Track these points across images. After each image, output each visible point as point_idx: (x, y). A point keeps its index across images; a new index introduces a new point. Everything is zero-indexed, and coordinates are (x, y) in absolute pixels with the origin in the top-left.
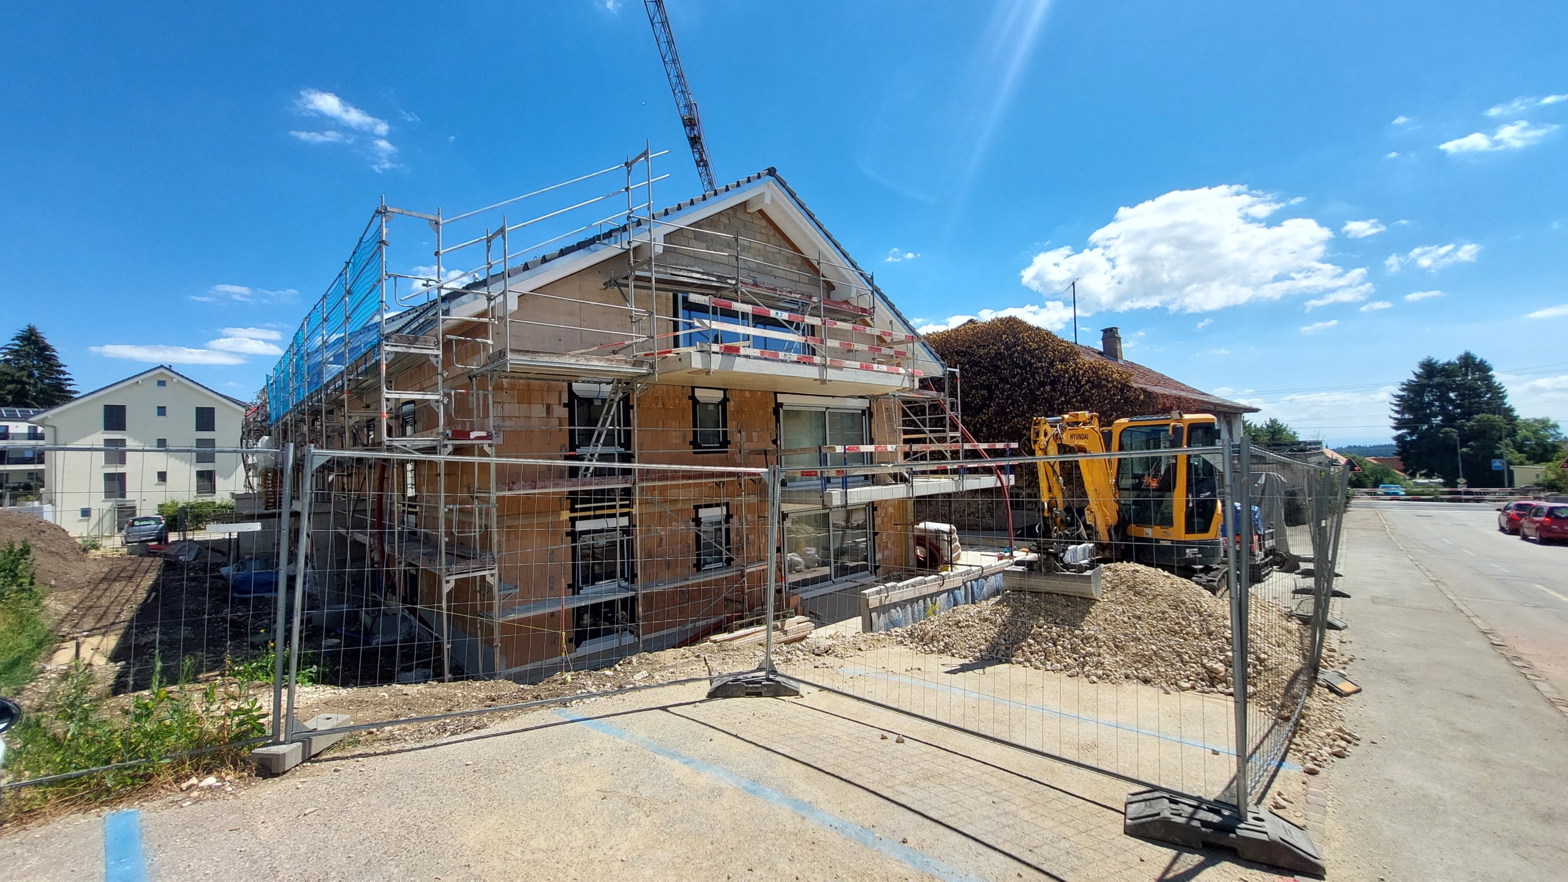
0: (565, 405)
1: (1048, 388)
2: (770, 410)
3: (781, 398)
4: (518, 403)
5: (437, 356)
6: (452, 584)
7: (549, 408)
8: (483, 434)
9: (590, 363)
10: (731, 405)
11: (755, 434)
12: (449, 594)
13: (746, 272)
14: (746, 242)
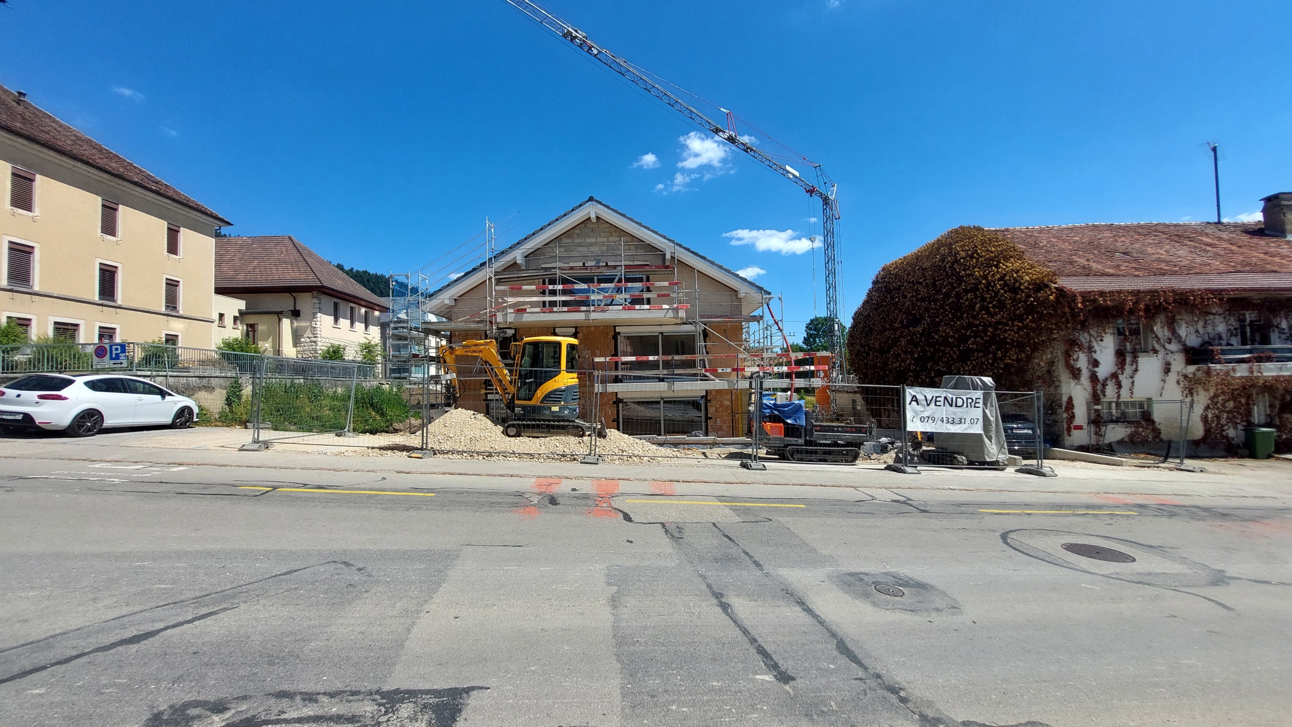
3: (618, 329)
10: (580, 336)
11: (598, 352)
13: (593, 258)
14: (593, 240)
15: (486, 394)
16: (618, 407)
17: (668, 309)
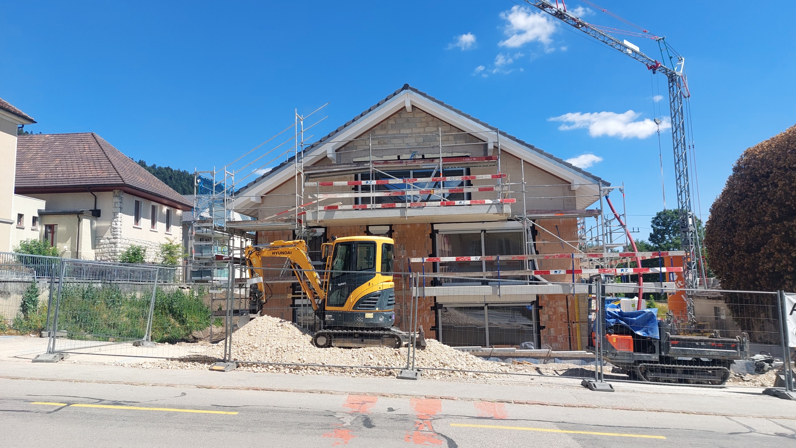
2: (427, 235)
3: (436, 227)
10: (395, 234)
11: (414, 252)
13: (408, 150)
14: (408, 131)
15: (294, 299)
16: (437, 313)
17: (491, 205)
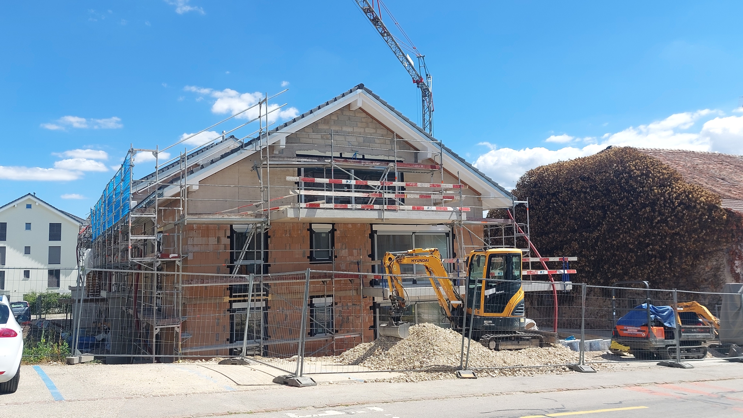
0: (228, 237)
1: (648, 209)
2: (367, 235)
3: (375, 228)
4: (202, 237)
5: (155, 218)
6: (158, 330)
7: (219, 239)
8: (176, 255)
9: (230, 217)
10: (337, 233)
11: (355, 251)
12: (157, 335)
13: (350, 149)
14: (350, 130)
17: (452, 212)
